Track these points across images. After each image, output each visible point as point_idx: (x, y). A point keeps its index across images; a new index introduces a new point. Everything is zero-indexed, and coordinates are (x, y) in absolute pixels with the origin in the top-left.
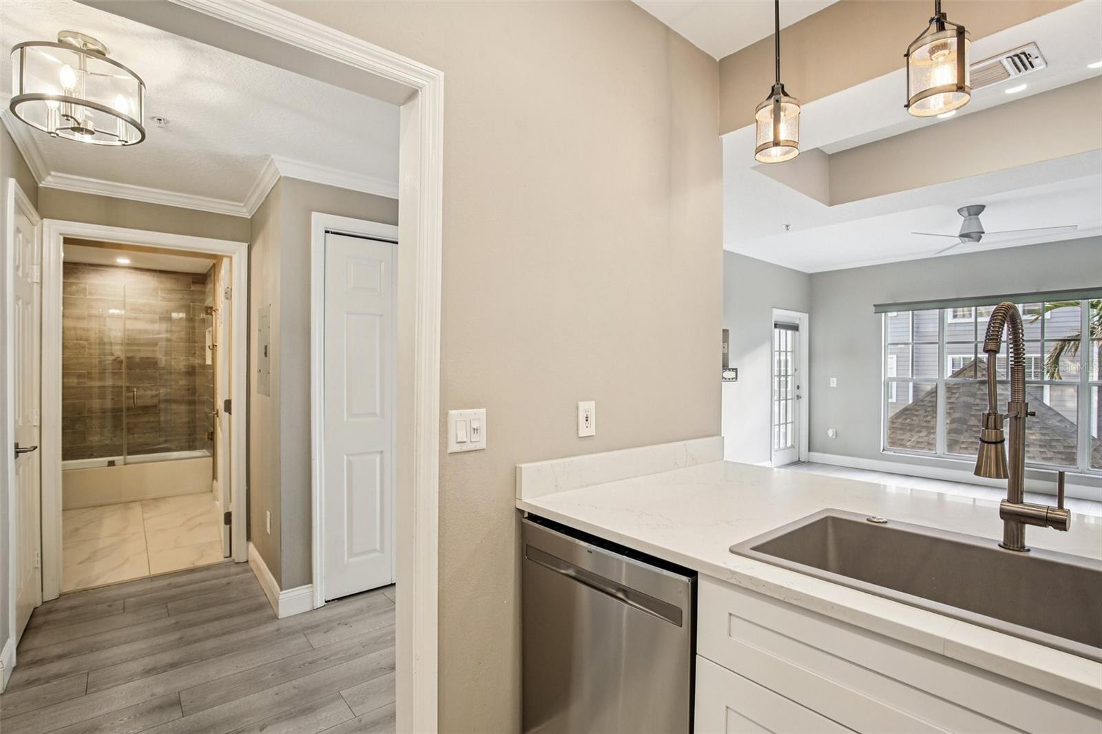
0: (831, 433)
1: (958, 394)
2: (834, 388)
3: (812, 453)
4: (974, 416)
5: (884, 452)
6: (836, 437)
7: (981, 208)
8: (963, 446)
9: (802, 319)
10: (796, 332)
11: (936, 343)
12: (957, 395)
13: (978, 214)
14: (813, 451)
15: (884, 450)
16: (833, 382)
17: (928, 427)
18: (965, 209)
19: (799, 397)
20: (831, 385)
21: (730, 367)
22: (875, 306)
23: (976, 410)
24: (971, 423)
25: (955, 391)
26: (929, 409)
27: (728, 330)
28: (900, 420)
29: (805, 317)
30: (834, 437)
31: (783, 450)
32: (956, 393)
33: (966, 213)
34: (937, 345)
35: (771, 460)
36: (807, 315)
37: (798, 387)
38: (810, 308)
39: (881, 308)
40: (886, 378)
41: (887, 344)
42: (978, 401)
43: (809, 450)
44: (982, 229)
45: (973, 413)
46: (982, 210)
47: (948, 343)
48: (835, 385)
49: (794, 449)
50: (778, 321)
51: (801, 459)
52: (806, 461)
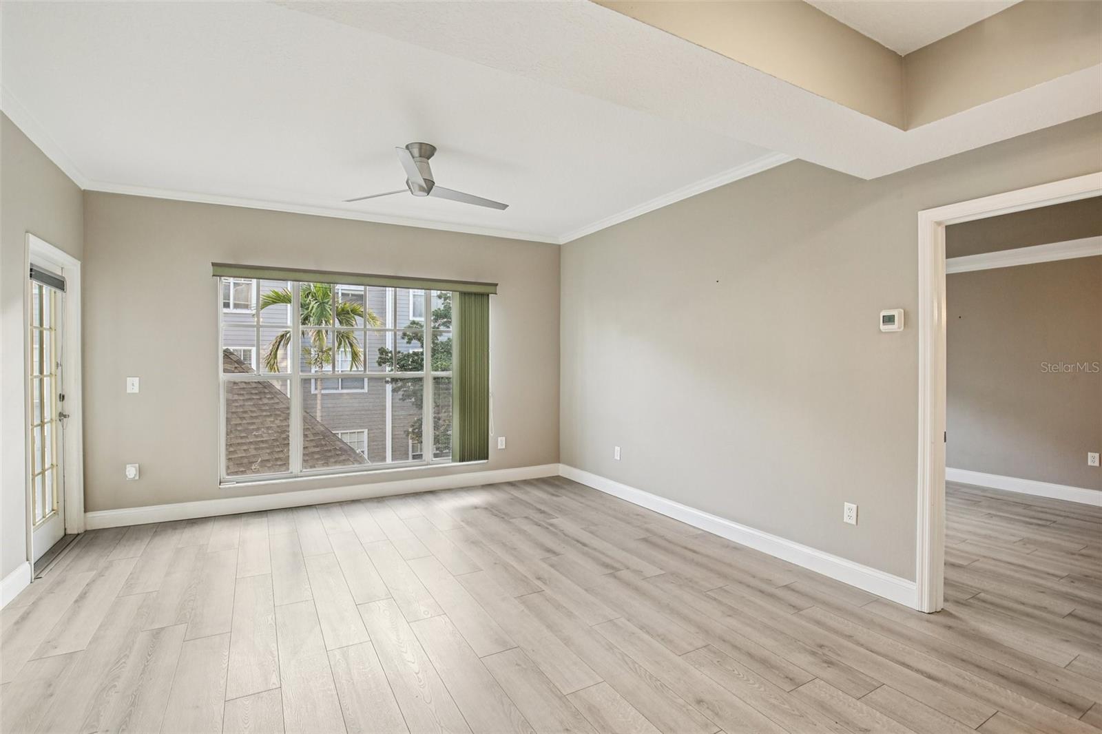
0: (131, 472)
2: (134, 394)
3: (90, 514)
5: (225, 486)
6: (139, 477)
7: (433, 149)
9: (70, 268)
13: (429, 157)
14: (94, 510)
15: (221, 482)
16: (133, 385)
18: (417, 146)
19: (62, 416)
20: (129, 390)
22: (213, 264)
29: (76, 265)
30: (137, 478)
33: (416, 152)
36: (80, 263)
37: (62, 397)
38: (86, 253)
41: (223, 325)
43: (86, 509)
46: (433, 153)
48: (136, 390)
49: (57, 516)
50: (37, 266)
51: (69, 532)
52: (81, 531)
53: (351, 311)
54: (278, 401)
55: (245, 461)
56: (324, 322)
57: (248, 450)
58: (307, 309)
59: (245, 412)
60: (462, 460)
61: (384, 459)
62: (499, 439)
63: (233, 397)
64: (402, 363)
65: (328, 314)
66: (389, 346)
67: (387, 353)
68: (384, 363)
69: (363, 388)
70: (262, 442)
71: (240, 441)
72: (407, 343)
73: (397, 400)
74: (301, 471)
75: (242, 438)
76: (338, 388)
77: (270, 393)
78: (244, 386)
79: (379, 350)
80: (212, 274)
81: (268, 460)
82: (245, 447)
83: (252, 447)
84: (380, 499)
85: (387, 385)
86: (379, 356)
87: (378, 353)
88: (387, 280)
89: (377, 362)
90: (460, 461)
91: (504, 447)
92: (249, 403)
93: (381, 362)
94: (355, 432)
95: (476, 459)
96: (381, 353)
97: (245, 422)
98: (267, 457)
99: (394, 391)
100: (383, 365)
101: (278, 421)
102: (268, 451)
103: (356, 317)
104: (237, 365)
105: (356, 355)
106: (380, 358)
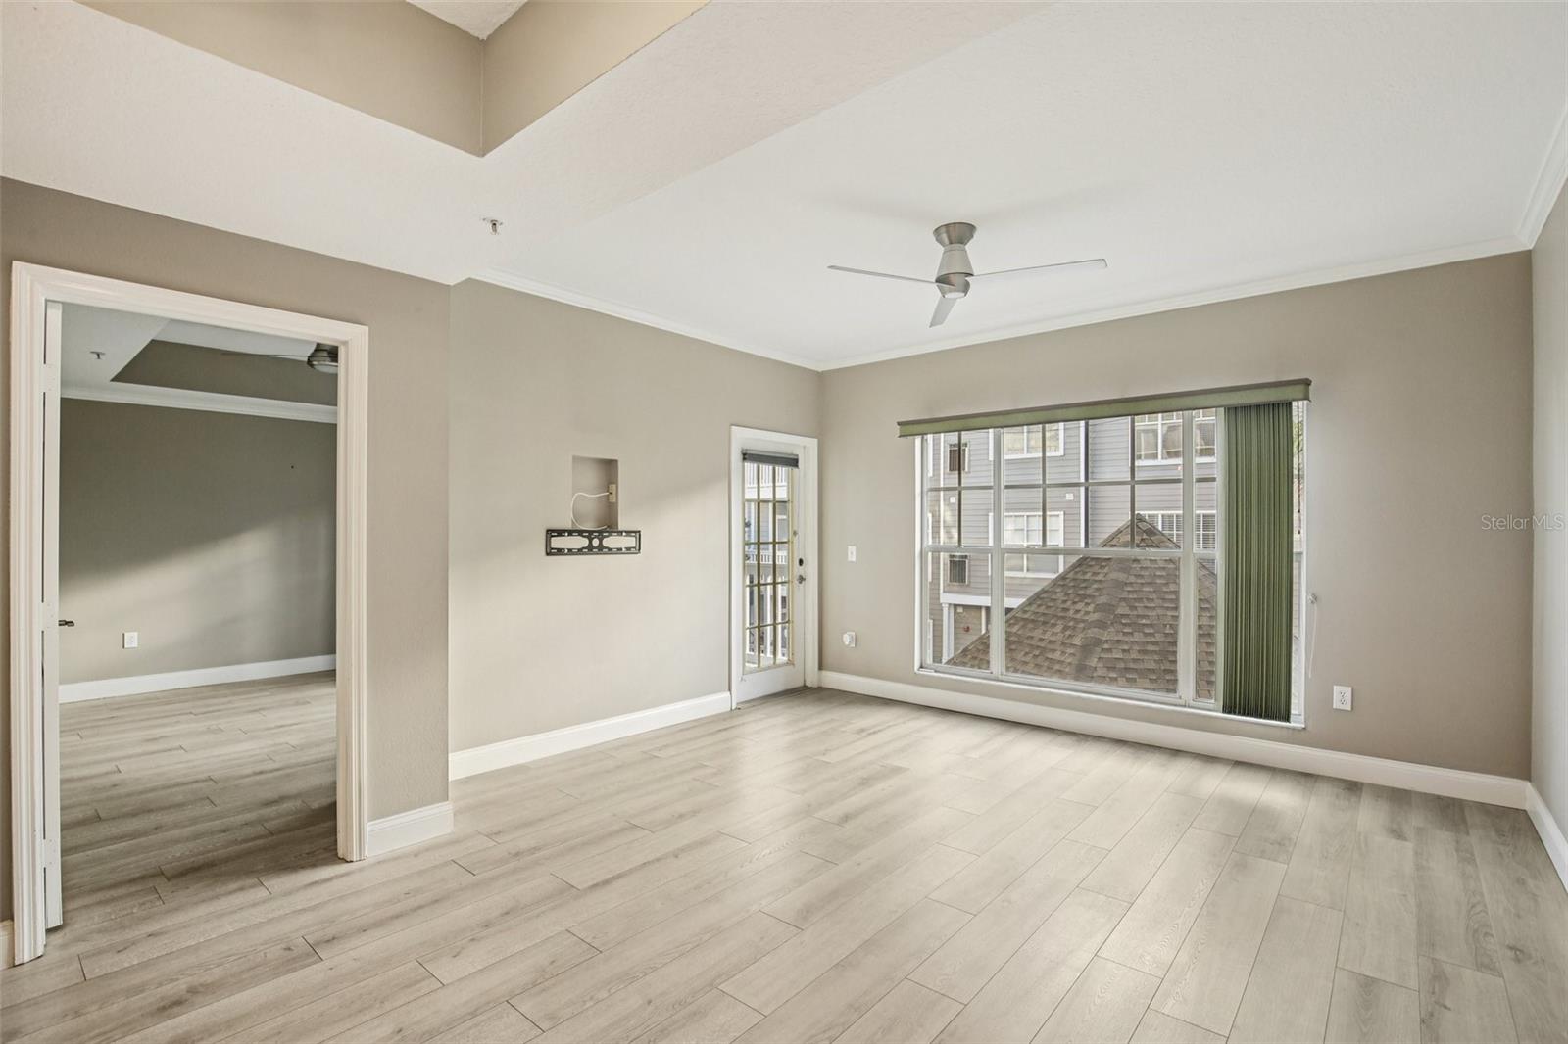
0: (846, 639)
1: (1107, 568)
2: (852, 562)
3: (824, 672)
4: (1124, 600)
5: (923, 672)
6: (855, 645)
7: (968, 230)
8: (1106, 646)
9: (806, 448)
10: (795, 470)
11: (990, 487)
12: (1106, 570)
13: (965, 241)
14: (827, 669)
15: (922, 667)
16: (852, 554)
17: (1063, 618)
18: (943, 230)
19: (801, 579)
20: (849, 559)
21: (621, 527)
22: (899, 424)
23: (1129, 591)
24: (1120, 611)
25: (1104, 564)
26: (1070, 591)
27: (616, 461)
28: (1033, 608)
29: (812, 444)
30: (852, 646)
31: (765, 669)
32: (1105, 567)
33: (945, 238)
34: (992, 491)
35: (730, 690)
36: (816, 440)
37: (800, 562)
38: (821, 428)
39: (910, 428)
40: (925, 546)
41: (925, 489)
42: (1132, 579)
43: (821, 667)
44: (971, 268)
45: (1125, 595)
47: (1007, 487)
48: (854, 559)
49: (791, 666)
50: (750, 450)
51: (807, 684)
52: (815, 685)
55: (1122, 665)
57: (1128, 651)
59: (1140, 600)
60: (1227, 710)
62: (1336, 688)
63: (1128, 578)
70: (1153, 643)
71: (1121, 637)
74: (1002, 674)
75: (1125, 633)
78: (1148, 564)
81: (1153, 671)
82: (1126, 648)
83: (1136, 648)
88: (1106, 406)
90: (1225, 712)
91: (1349, 707)
92: (1147, 589)
95: (1258, 716)
97: (1135, 613)
98: (1153, 666)
101: (1205, 619)
102: (1156, 657)
104: (1145, 536)
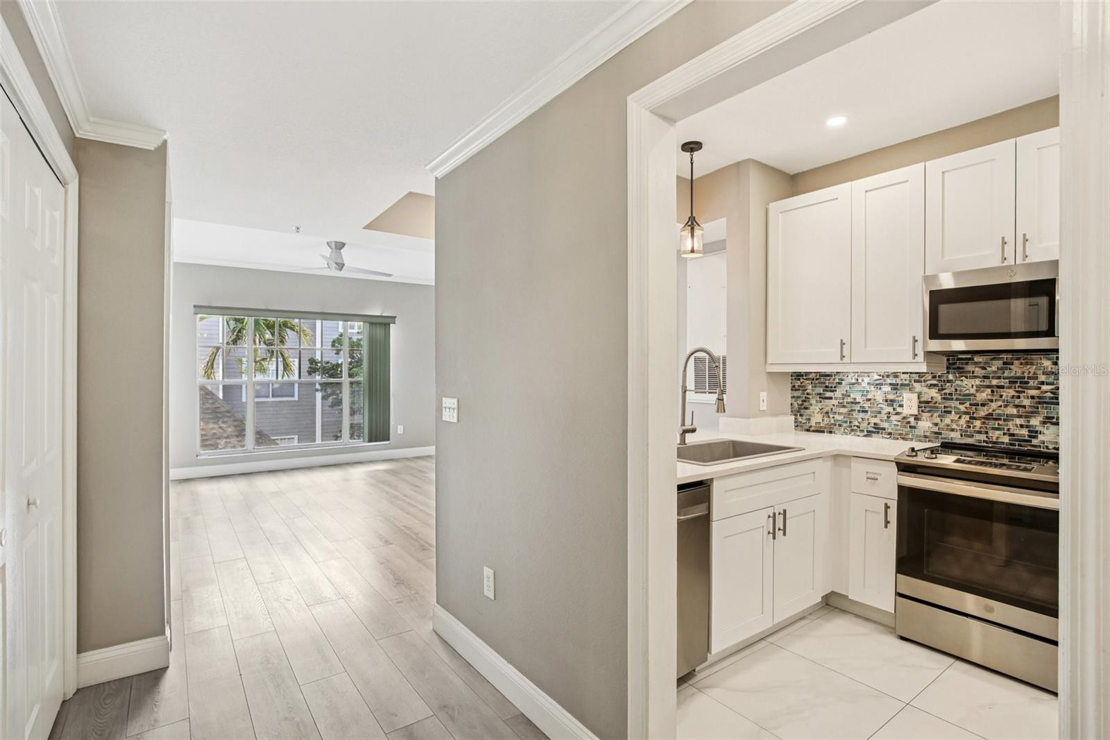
5: (201, 458)
7: (344, 245)
13: (341, 249)
15: (197, 455)
18: (333, 243)
22: (195, 306)
39: (201, 310)
46: (343, 247)
53: (283, 325)
54: (219, 406)
56: (258, 335)
58: (243, 323)
60: (370, 441)
61: (314, 440)
62: (399, 427)
64: (331, 372)
65: (262, 329)
66: (318, 357)
67: (316, 363)
68: (314, 372)
69: (293, 396)
72: (336, 354)
73: (327, 408)
74: (254, 448)
76: (268, 397)
77: (212, 398)
79: (309, 360)
80: (193, 313)
84: (310, 468)
85: (317, 393)
86: (309, 365)
87: (308, 363)
89: (308, 371)
90: (369, 442)
91: (402, 432)
93: (312, 371)
94: (285, 439)
95: (380, 441)
96: (311, 364)
99: (324, 398)
100: (314, 374)
103: (288, 330)
105: (288, 365)
106: (310, 368)
